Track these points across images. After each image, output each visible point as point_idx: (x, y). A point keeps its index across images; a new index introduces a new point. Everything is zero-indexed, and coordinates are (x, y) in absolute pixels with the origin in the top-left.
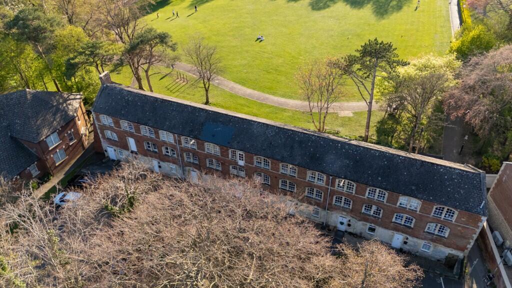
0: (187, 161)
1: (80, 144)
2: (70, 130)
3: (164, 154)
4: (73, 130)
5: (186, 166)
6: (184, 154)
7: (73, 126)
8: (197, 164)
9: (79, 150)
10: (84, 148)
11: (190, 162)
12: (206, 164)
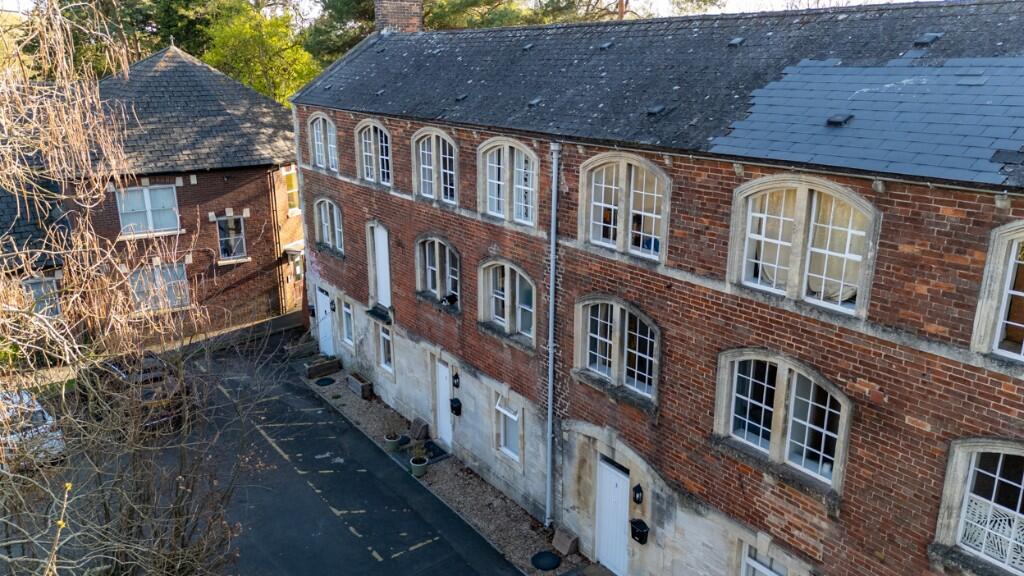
0: (584, 372)
1: (262, 284)
2: (238, 209)
3: (481, 315)
4: (246, 213)
5: (577, 414)
6: (579, 309)
7: (257, 197)
8: (642, 404)
9: (252, 305)
10: (276, 306)
11: (602, 382)
12: (710, 405)
